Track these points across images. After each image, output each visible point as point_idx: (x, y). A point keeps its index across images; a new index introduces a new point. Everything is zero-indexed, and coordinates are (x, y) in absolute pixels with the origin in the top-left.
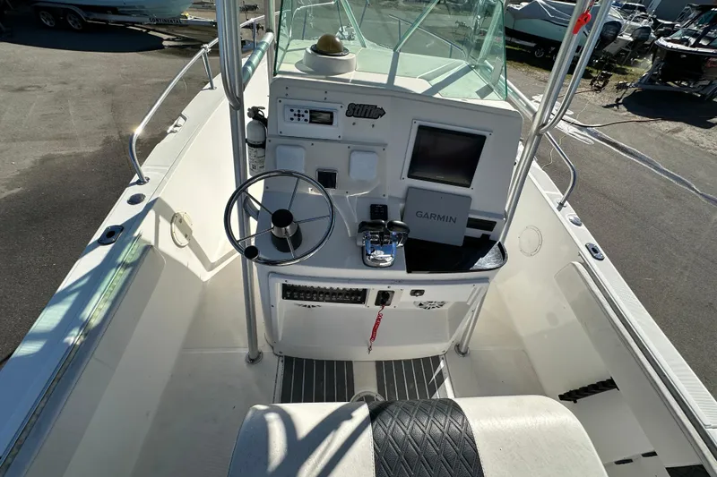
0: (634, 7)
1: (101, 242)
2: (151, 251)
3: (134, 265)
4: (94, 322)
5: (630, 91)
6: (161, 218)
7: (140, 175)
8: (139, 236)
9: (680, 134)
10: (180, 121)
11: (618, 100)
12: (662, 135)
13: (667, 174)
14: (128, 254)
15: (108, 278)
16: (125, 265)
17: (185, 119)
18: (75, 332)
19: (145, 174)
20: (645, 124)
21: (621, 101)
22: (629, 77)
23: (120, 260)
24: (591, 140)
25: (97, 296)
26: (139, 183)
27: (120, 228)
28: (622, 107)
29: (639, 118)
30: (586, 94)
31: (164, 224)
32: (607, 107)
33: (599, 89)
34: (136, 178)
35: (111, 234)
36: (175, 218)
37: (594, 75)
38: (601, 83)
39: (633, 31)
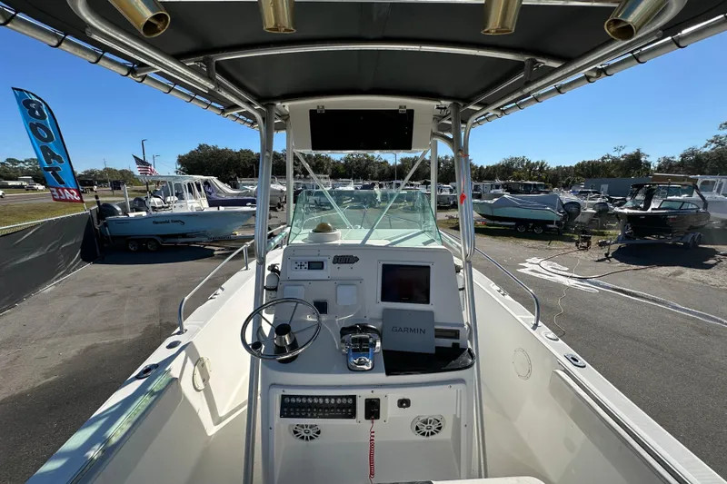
0: (589, 192)
1: (138, 377)
2: (175, 383)
3: (160, 393)
4: (114, 440)
5: (614, 247)
6: (189, 360)
7: (182, 328)
8: (170, 370)
9: (682, 276)
10: (219, 291)
11: (607, 255)
12: (665, 279)
13: (690, 312)
14: (156, 385)
15: (135, 404)
16: (152, 393)
17: (223, 289)
18: (97, 447)
19: (185, 327)
20: (643, 271)
21: (610, 255)
22: (609, 237)
23: (149, 388)
24: (595, 289)
25: (124, 417)
26: (178, 333)
27: (156, 366)
28: (612, 259)
29: (635, 267)
30: (575, 253)
31: (190, 364)
32: (599, 261)
33: (585, 249)
34: (178, 330)
35: (147, 370)
36: (199, 362)
37: (577, 239)
38: (585, 244)
39: (594, 206)
